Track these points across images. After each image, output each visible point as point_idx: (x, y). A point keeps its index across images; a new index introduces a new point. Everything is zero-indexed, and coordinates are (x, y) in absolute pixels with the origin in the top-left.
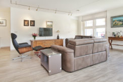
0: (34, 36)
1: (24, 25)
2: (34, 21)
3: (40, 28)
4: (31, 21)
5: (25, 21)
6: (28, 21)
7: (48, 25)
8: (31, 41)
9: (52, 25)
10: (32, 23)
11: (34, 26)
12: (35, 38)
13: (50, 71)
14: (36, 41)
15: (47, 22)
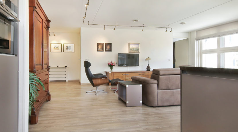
0: (111, 66)
1: (97, 51)
2: (110, 44)
3: (119, 54)
4: (106, 44)
5: (98, 44)
6: (103, 44)
7: (131, 49)
8: (107, 73)
9: (138, 50)
10: (108, 47)
11: (111, 51)
12: (111, 69)
13: (127, 102)
14: (114, 73)
15: (129, 44)
